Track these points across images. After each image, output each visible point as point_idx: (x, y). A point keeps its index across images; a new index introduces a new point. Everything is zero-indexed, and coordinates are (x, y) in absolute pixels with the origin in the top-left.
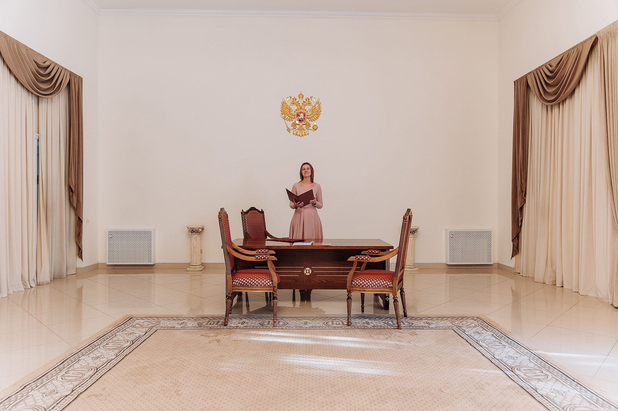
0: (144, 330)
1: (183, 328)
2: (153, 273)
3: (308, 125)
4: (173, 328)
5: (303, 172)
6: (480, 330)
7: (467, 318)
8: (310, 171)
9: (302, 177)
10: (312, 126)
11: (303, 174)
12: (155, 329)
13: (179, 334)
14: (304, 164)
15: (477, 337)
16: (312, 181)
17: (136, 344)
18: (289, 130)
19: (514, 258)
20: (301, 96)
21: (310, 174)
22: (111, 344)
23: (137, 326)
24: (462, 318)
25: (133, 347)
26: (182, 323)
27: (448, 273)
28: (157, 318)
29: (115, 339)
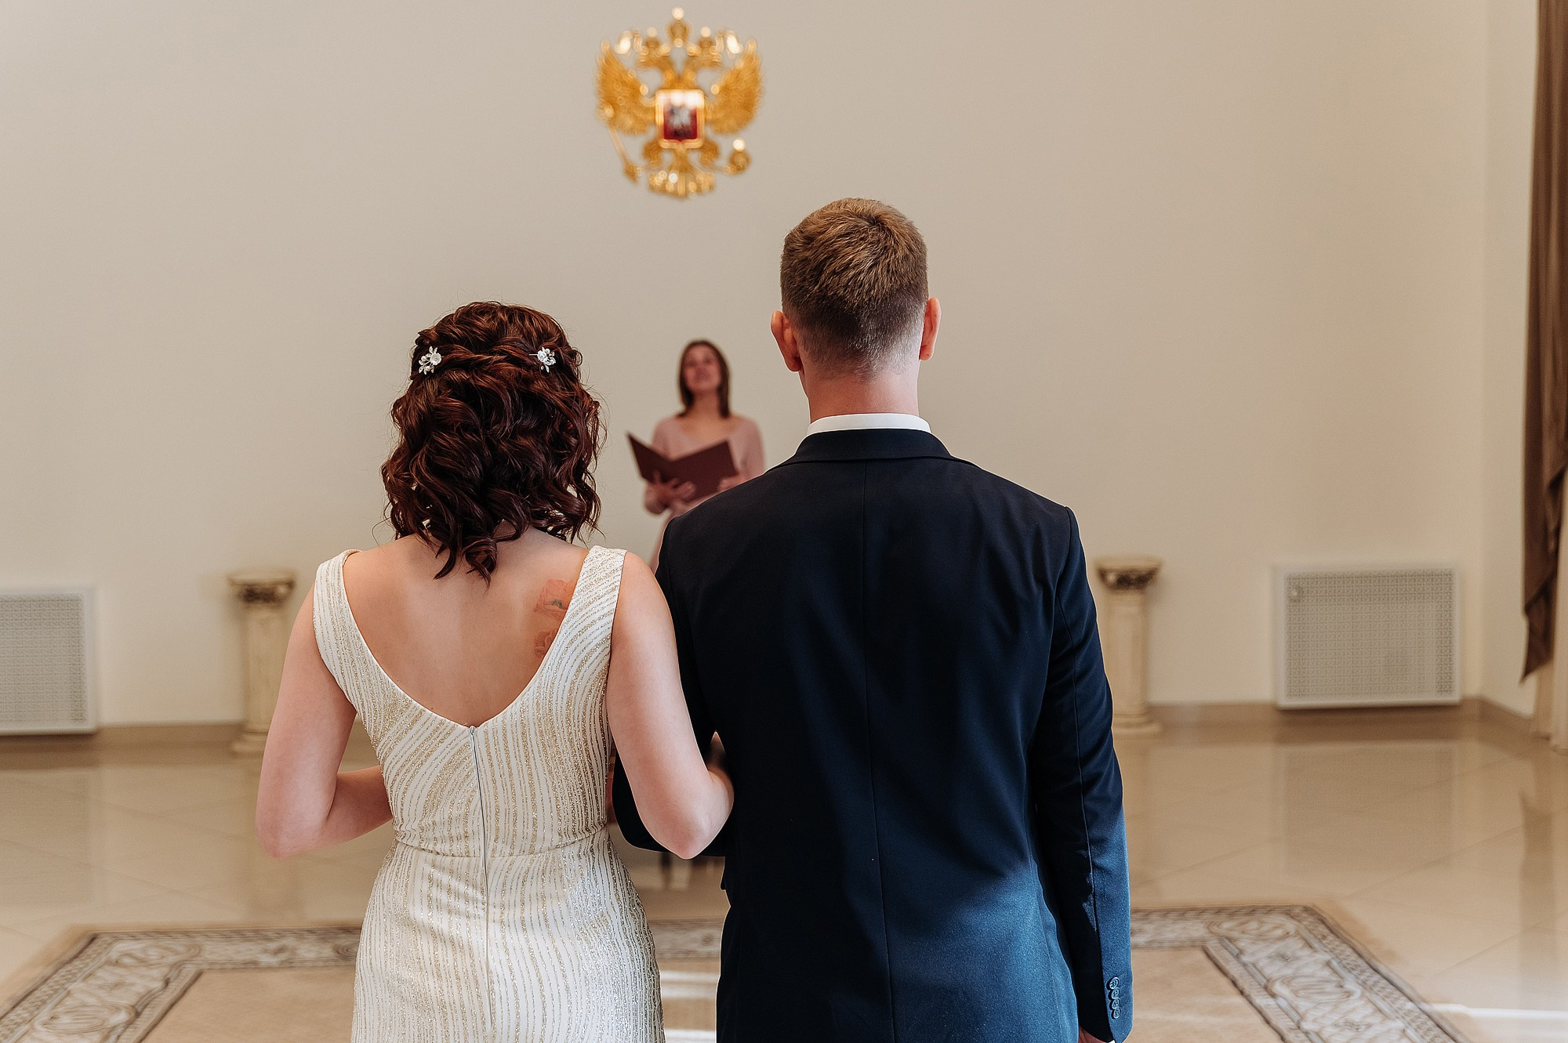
0: (157, 973)
1: (289, 965)
2: (93, 764)
3: (710, 149)
4: (252, 965)
5: (690, 373)
6: (1294, 946)
7: (1269, 909)
8: (713, 370)
9: (688, 396)
10: (725, 152)
11: (692, 384)
12: (190, 970)
13: (282, 985)
14: (693, 345)
15: (1273, 970)
16: (724, 411)
17: (148, 1016)
18: (630, 173)
19: (1532, 679)
20: (679, 32)
21: (715, 380)
22: (65, 1020)
23: (127, 960)
24: (1252, 911)
25: (143, 1024)
26: (281, 950)
27: (1282, 740)
28: (186, 933)
29: (69, 1002)
